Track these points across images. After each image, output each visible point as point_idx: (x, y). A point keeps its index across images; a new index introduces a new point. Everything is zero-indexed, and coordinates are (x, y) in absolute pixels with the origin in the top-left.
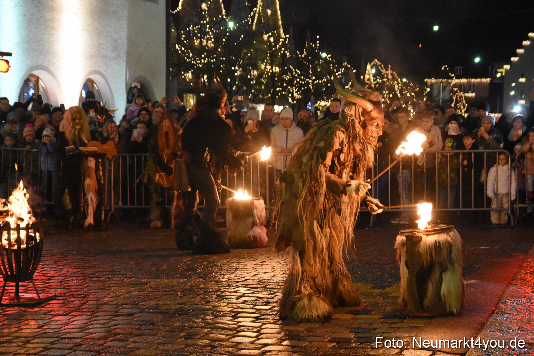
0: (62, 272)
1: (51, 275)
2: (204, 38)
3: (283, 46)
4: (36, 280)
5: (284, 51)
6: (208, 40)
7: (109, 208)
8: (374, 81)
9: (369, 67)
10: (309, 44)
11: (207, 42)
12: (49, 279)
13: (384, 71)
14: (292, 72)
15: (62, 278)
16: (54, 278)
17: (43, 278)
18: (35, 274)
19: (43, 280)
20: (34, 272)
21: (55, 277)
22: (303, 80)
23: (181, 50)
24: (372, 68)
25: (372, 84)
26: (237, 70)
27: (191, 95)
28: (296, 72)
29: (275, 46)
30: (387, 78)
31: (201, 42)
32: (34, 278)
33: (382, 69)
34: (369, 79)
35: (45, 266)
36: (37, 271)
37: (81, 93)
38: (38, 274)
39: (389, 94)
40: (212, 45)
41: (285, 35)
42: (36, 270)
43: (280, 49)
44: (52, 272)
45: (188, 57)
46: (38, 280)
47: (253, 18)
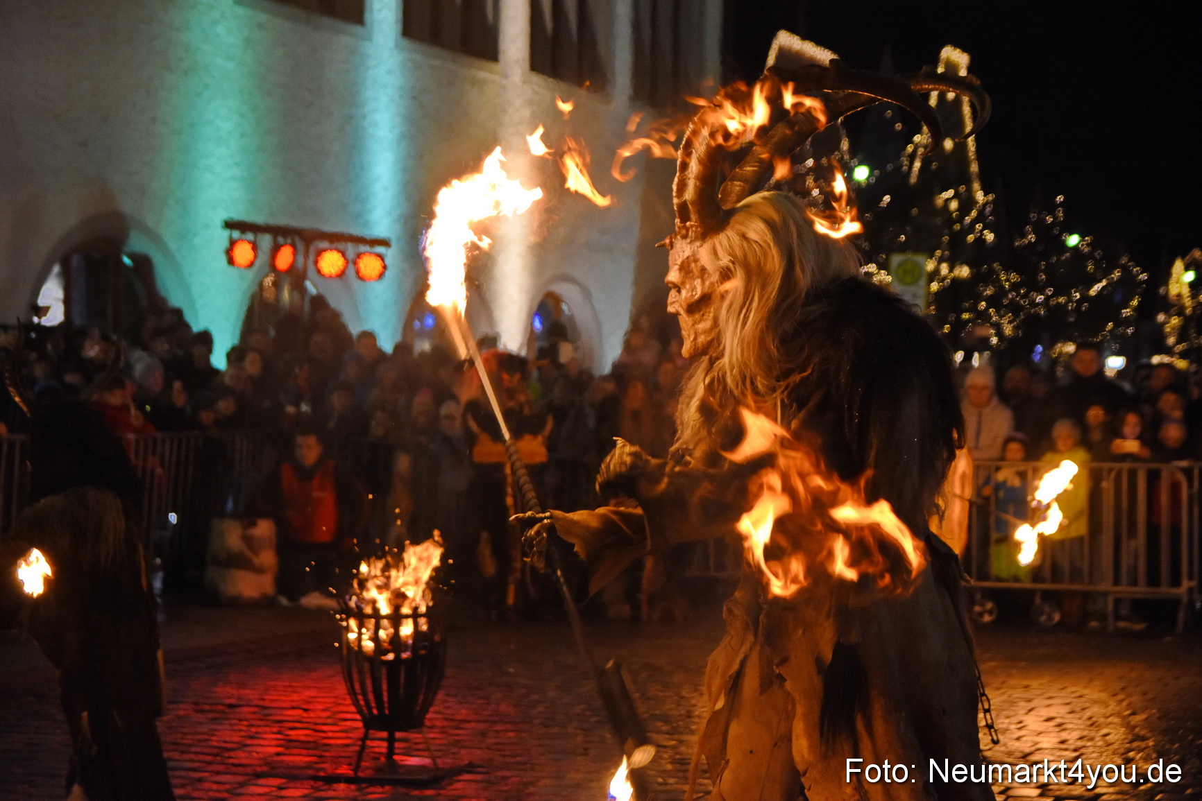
0: (485, 713)
1: (461, 717)
3: (978, 218)
4: (430, 727)
8: (1191, 299)
9: (1178, 267)
10: (1038, 216)
12: (458, 728)
14: (998, 279)
15: (483, 726)
16: (467, 725)
17: (445, 723)
18: (429, 716)
19: (444, 727)
20: (427, 711)
21: (469, 722)
22: (1023, 297)
24: (1186, 269)
25: (1186, 306)
28: (1006, 278)
29: (960, 219)
32: (427, 723)
34: (1179, 296)
35: (449, 699)
36: (432, 709)
37: (532, 324)
38: (435, 716)
41: (984, 196)
42: (431, 705)
43: (972, 226)
44: (464, 711)
46: (433, 727)
47: (912, 157)
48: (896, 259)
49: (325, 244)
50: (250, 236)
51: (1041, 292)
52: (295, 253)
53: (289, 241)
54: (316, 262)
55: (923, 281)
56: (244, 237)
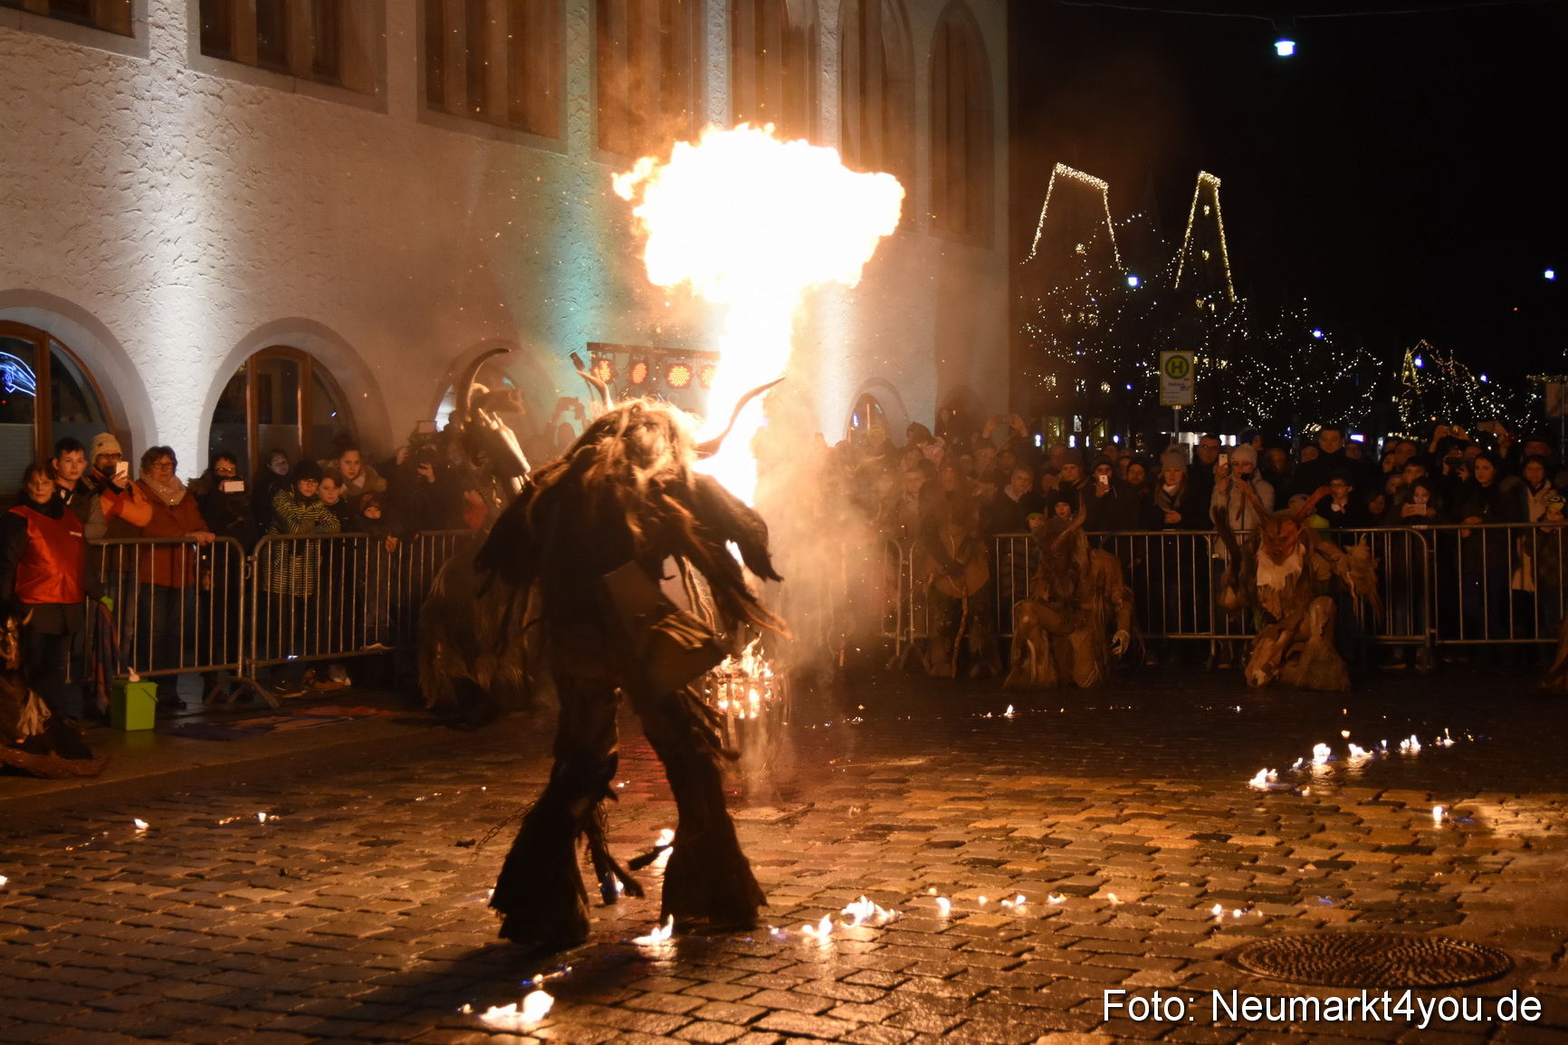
2: (1080, 309)
3: (1234, 319)
5: (1238, 329)
6: (1087, 312)
7: (905, 639)
8: (1420, 382)
9: (1408, 355)
10: (1287, 314)
11: (1086, 317)
13: (1440, 362)
14: (1253, 368)
22: (1276, 384)
23: (1036, 333)
24: (1414, 357)
25: (1416, 388)
26: (1146, 368)
27: (1057, 419)
28: (1261, 368)
29: (1220, 320)
30: (1447, 375)
31: (1075, 317)
33: (1437, 358)
34: (1410, 378)
37: (852, 421)
39: (1452, 407)
40: (1095, 323)
41: (1239, 298)
43: (1229, 326)
45: (1051, 347)
47: (1176, 267)
48: (1166, 356)
49: (674, 360)
50: (610, 356)
51: (1291, 380)
52: (647, 369)
53: (643, 357)
54: (666, 376)
55: (1190, 375)
56: (604, 357)
